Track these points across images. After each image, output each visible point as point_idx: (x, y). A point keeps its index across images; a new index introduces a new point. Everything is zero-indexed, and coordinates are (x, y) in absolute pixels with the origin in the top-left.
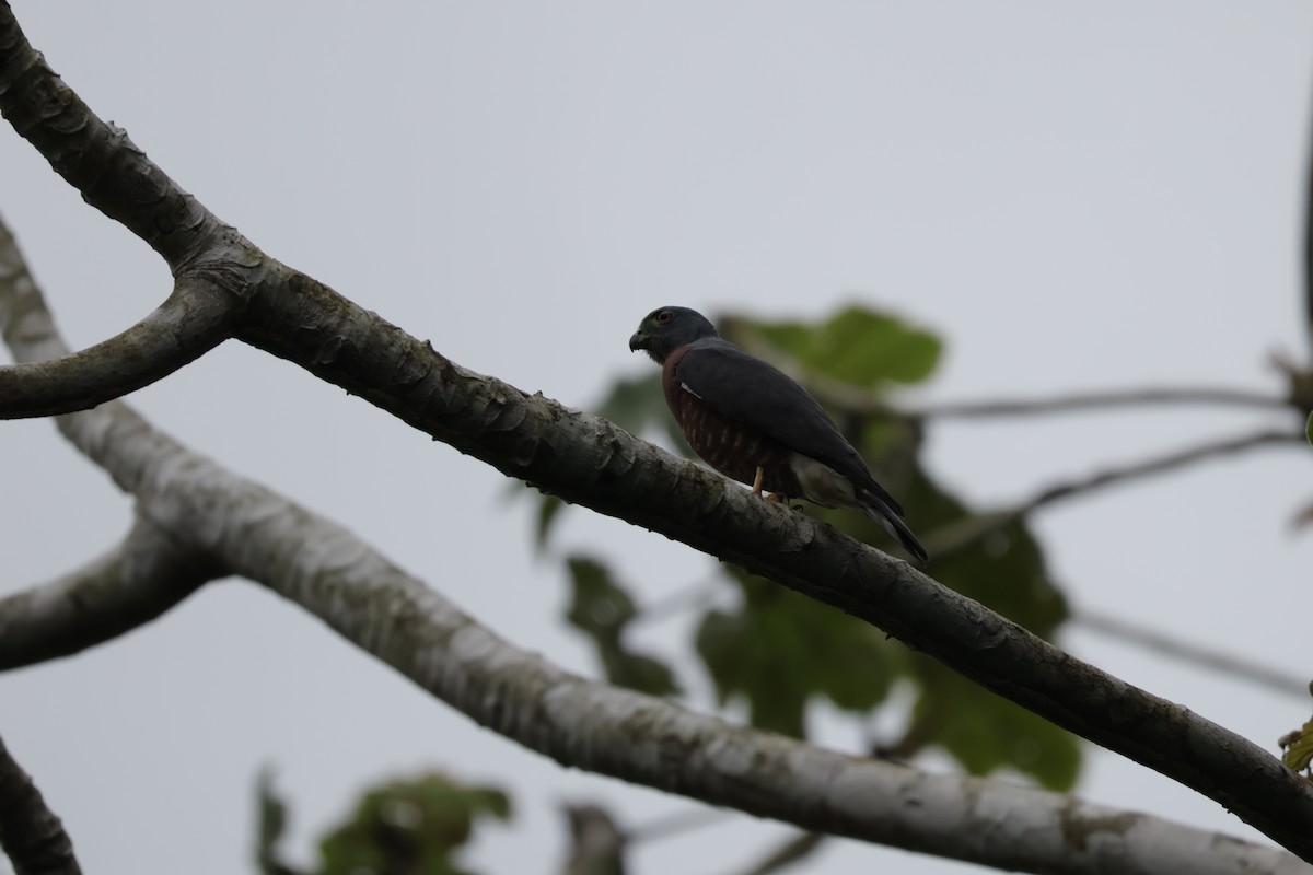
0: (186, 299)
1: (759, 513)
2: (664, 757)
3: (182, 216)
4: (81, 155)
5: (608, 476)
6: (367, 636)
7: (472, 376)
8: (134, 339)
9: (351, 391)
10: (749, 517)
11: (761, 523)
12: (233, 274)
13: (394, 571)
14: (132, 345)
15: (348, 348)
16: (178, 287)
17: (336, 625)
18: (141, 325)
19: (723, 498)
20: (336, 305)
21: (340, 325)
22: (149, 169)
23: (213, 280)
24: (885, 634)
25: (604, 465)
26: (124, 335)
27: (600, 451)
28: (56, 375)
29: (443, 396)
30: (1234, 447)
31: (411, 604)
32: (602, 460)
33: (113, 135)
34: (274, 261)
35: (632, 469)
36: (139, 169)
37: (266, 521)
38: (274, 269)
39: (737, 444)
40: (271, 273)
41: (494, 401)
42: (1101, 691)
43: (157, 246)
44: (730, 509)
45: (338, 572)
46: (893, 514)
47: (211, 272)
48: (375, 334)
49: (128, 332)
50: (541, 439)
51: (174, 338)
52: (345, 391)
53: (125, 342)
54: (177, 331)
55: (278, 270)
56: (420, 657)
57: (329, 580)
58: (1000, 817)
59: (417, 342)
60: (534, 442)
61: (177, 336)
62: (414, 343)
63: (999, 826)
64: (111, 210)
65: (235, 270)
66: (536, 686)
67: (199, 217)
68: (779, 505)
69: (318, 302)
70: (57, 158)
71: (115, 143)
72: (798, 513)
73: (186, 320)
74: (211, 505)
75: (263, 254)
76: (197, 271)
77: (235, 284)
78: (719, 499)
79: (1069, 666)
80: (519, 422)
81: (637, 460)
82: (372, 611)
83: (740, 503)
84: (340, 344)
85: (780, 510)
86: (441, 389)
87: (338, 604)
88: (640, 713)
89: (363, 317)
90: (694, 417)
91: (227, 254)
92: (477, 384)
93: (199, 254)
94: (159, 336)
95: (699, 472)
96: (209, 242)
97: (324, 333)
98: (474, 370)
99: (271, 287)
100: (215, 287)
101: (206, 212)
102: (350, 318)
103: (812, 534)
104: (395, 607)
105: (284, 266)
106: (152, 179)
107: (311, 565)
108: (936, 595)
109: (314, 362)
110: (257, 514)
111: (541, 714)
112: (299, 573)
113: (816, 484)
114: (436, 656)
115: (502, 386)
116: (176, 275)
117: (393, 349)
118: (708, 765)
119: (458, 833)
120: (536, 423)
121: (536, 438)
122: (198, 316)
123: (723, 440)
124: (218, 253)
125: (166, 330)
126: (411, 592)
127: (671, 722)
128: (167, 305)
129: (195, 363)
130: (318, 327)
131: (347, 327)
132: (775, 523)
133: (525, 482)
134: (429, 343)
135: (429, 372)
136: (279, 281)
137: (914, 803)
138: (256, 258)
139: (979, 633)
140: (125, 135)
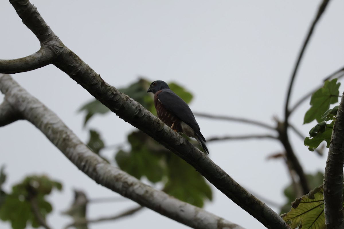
0: (43, 52)
1: (171, 134)
2: (123, 186)
3: (46, 31)
4: (24, 11)
5: (137, 117)
6: (56, 141)
7: (109, 85)
8: (28, 59)
9: (78, 83)
10: (169, 134)
11: (171, 136)
12: (55, 48)
13: (65, 127)
14: (28, 61)
15: (80, 72)
16: (41, 48)
17: (48, 137)
18: (30, 56)
19: (163, 128)
20: (79, 61)
21: (79, 66)
22: (40, 18)
23: (50, 49)
24: (196, 170)
25: (136, 114)
26: (26, 58)
27: (136, 110)
28: (7, 64)
29: (100, 89)
30: (260, 137)
31: (68, 136)
32: (136, 113)
33: (33, 8)
34: (66, 47)
35: (143, 117)
36: (38, 18)
37: (37, 108)
38: (66, 49)
39: (169, 116)
40: (65, 50)
41: (113, 93)
42: (245, 195)
43: (38, 37)
44: (165, 131)
45: (51, 124)
46: (203, 141)
47: (50, 47)
48: (87, 70)
49: (27, 57)
50: (122, 105)
51: (38, 61)
52: (77, 83)
53: (26, 59)
54: (39, 59)
55: (67, 50)
56: (68, 149)
57: (49, 126)
58: (203, 219)
59: (97, 74)
60: (120, 105)
61: (39, 60)
62: (96, 74)
63: (202, 221)
64: (29, 26)
65: (56, 47)
66: (95, 163)
67: (50, 33)
68: (176, 133)
69: (75, 59)
70: (18, 11)
71: (33, 10)
72: (181, 136)
73: (42, 57)
74: (23, 101)
75: (64, 45)
76: (47, 46)
77: (55, 51)
78: (162, 128)
79: (238, 187)
80: (118, 99)
81: (145, 115)
82: (58, 136)
83: (167, 130)
84: (78, 71)
85: (176, 134)
86: (100, 87)
87: (50, 132)
88: (119, 174)
89: (85, 65)
90: (159, 108)
91: (55, 43)
92: (110, 88)
93: (48, 42)
94: (34, 59)
95: (159, 121)
96: (51, 39)
97: (75, 67)
98: (109, 84)
99: (64, 53)
100: (50, 50)
101: (52, 32)
102: (82, 65)
103: (183, 141)
104: (64, 136)
105: (68, 49)
106: (41, 21)
107: (45, 121)
108: (210, 163)
109: (71, 74)
110: (35, 106)
111: (95, 170)
112: (42, 122)
113: (186, 130)
114: (72, 150)
115: (115, 89)
116: (41, 46)
117: (91, 75)
118: (133, 191)
119: (48, 191)
120: (122, 100)
121: (121, 104)
122: (45, 57)
123: (165, 115)
124: (53, 42)
125: (36, 59)
126: (69, 133)
127: (127, 178)
128: (38, 52)
129: (42, 68)
130: (74, 65)
131: (81, 67)
132: (175, 137)
133: (116, 114)
134: (100, 75)
135: (98, 82)
136: (66, 52)
137: (182, 211)
138: (62, 45)
139: (218, 174)
140: (36, 9)
